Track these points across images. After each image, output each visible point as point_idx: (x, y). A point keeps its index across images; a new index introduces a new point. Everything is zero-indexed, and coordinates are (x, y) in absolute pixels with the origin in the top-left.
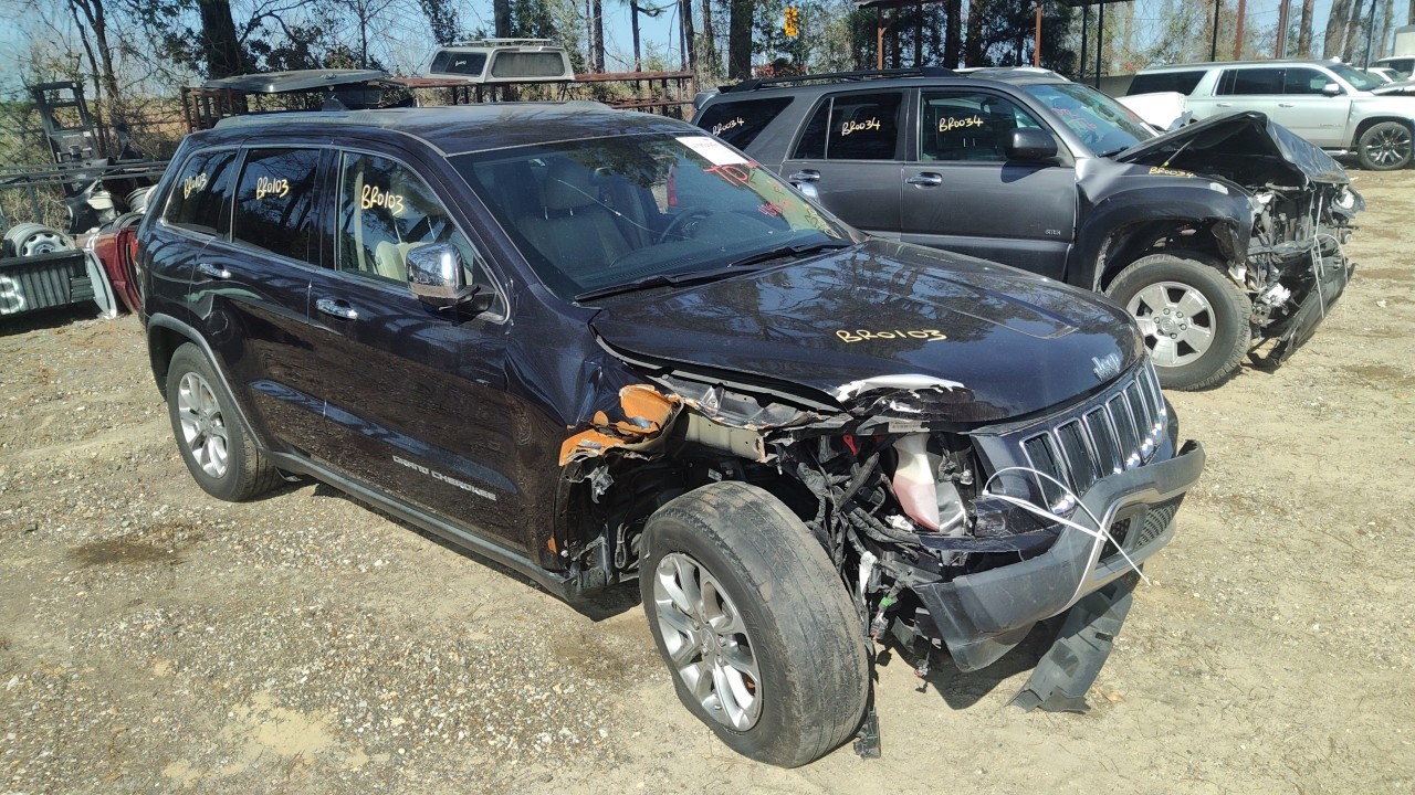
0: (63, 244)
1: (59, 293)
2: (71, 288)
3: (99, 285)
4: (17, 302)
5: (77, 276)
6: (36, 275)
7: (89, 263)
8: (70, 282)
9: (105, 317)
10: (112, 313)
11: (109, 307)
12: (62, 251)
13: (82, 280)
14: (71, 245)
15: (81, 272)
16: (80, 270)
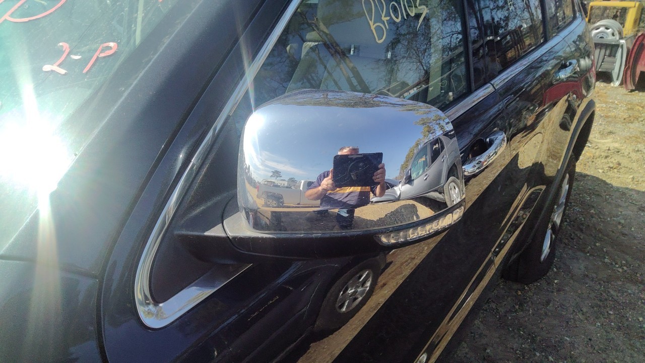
0: (613, 35)
2: (602, 62)
3: (617, 66)
5: (610, 56)
7: (620, 50)
8: (604, 58)
9: (612, 84)
10: (617, 83)
11: (617, 79)
12: (610, 39)
13: (610, 59)
14: (617, 37)
15: (612, 54)
16: (613, 54)
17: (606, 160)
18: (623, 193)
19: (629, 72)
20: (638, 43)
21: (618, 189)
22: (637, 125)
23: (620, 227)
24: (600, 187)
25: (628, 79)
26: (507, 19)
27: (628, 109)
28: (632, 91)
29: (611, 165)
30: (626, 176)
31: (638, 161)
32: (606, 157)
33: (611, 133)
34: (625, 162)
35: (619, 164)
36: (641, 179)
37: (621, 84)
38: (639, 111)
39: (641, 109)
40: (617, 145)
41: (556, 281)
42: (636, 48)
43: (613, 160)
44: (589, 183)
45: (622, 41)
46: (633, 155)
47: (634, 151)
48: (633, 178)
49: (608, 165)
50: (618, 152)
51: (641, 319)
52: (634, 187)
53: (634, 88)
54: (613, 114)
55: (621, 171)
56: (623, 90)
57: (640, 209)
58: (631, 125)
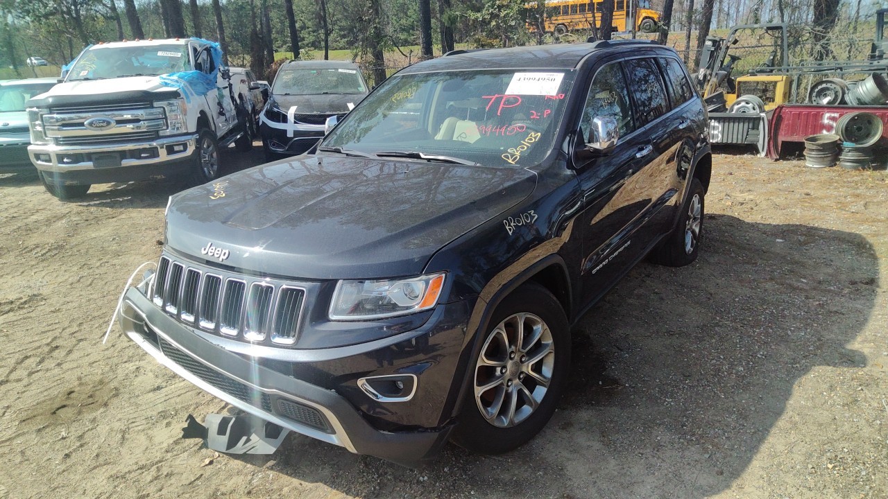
0: (754, 109)
1: (740, 137)
2: (747, 135)
3: (761, 137)
4: (718, 137)
5: (753, 129)
6: (731, 124)
7: (761, 121)
8: (748, 131)
9: (758, 155)
10: (763, 154)
11: (763, 150)
12: (751, 113)
13: (754, 132)
14: (758, 111)
15: (756, 127)
16: (756, 125)
17: (741, 207)
18: (754, 226)
19: (771, 143)
20: (776, 115)
21: (748, 223)
22: (774, 184)
24: (733, 223)
25: (772, 149)
26: (650, 99)
27: (769, 174)
28: (776, 160)
29: (744, 210)
30: (757, 216)
32: (743, 204)
33: (750, 191)
37: (766, 155)
38: (778, 174)
39: (781, 173)
40: (752, 197)
41: (697, 265)
42: (775, 118)
45: (763, 115)
47: (765, 199)
48: (762, 217)
50: (753, 201)
52: (762, 222)
53: (778, 157)
55: (752, 213)
56: (769, 160)
57: (763, 233)
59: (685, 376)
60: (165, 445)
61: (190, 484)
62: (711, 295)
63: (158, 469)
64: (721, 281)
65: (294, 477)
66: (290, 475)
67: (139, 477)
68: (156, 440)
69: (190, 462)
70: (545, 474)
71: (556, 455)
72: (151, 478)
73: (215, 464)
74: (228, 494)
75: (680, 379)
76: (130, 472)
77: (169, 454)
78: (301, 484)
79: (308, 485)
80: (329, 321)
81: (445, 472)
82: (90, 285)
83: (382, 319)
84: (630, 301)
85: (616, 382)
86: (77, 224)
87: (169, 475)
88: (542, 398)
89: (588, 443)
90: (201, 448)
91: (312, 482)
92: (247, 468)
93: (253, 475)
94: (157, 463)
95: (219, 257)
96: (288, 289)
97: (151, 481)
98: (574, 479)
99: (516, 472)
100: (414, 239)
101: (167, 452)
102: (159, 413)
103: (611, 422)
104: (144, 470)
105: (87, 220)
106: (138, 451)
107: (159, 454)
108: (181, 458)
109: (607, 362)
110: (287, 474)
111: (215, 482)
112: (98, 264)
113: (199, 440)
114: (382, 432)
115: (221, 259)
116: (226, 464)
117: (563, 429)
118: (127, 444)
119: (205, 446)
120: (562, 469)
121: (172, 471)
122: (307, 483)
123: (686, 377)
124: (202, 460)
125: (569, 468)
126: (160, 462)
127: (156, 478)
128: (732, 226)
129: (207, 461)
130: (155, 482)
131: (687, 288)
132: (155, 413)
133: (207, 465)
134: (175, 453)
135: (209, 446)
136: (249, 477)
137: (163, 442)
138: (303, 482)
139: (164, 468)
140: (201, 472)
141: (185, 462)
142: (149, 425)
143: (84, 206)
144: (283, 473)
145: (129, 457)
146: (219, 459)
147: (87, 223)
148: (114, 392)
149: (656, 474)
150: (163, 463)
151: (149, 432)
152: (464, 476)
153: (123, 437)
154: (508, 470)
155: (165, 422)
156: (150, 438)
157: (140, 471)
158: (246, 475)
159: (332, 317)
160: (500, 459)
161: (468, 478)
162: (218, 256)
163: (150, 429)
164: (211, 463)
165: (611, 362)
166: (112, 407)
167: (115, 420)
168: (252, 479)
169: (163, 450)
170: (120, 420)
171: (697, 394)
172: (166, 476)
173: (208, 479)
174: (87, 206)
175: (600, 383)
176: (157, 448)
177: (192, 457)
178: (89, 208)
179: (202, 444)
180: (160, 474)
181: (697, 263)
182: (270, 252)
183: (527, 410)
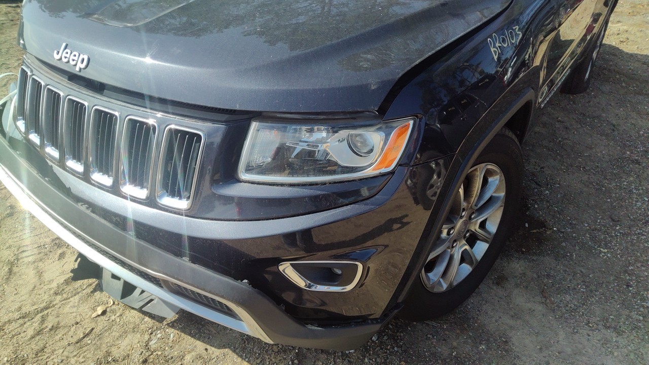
17: (618, 36)
18: (632, 56)
21: (627, 53)
22: (639, 17)
23: (630, 71)
24: (615, 52)
27: (632, 7)
29: (622, 40)
30: (633, 47)
31: (641, 37)
32: (618, 34)
33: (619, 22)
34: (631, 38)
35: (628, 39)
36: (644, 48)
38: (640, 8)
39: (642, 7)
40: (625, 28)
41: (592, 93)
43: (623, 36)
44: (607, 49)
46: (638, 34)
47: (638, 31)
48: (638, 48)
49: (619, 40)
50: (627, 31)
51: (646, 107)
52: (639, 52)
54: (620, 10)
55: (629, 43)
57: (643, 64)
58: (635, 18)
59: (613, 220)
60: (54, 285)
61: (77, 343)
62: (614, 126)
63: (43, 320)
64: (621, 112)
65: (199, 339)
66: (193, 336)
67: (19, 329)
68: (47, 276)
69: (80, 310)
70: (489, 348)
71: (496, 321)
72: (32, 333)
73: (108, 314)
74: (120, 360)
75: (610, 225)
76: (10, 322)
77: (59, 298)
78: (206, 349)
79: (215, 352)
80: (239, 181)
81: (373, 342)
82: (5, 85)
83: (316, 184)
84: (537, 129)
85: (542, 225)
86: (3, 24)
87: (54, 329)
88: (482, 255)
89: (529, 305)
90: (94, 291)
91: (219, 347)
92: (145, 323)
93: (151, 334)
94: (42, 310)
95: (76, 65)
96: (177, 131)
97: (33, 337)
98: (524, 358)
99: (455, 344)
100: (365, 53)
101: (56, 294)
102: (53, 240)
103: (548, 276)
104: (27, 320)
105: (12, 20)
106: (24, 291)
107: (46, 297)
108: (71, 304)
109: (528, 199)
110: (190, 334)
111: (107, 339)
112: (16, 64)
113: (94, 281)
114: (310, 327)
115: (77, 69)
116: (121, 315)
117: (498, 284)
118: (14, 279)
119: (99, 288)
120: (506, 342)
121: (58, 323)
122: (213, 349)
123: (616, 221)
124: (94, 310)
125: (514, 340)
126: (46, 308)
127: (39, 333)
128: (615, 55)
129: (100, 310)
130: (37, 338)
131: (589, 117)
132: (48, 240)
133: (99, 316)
134: (65, 296)
135: (104, 289)
136: (147, 337)
137: (53, 280)
138: (208, 347)
139: (50, 318)
140: (93, 325)
141: (75, 309)
142: (41, 255)
143: (12, 7)
144: (185, 333)
145: (12, 298)
146: (114, 307)
147: (12, 23)
148: (8, 211)
149: (616, 354)
150: (49, 310)
151: (40, 264)
152: (396, 349)
153: (10, 271)
154: (445, 340)
155: (60, 251)
156: (40, 274)
157: (21, 321)
158: (143, 333)
159: (244, 176)
160: (434, 324)
161: (400, 351)
162: (75, 62)
163: (41, 260)
164: (104, 313)
165: (533, 200)
166: (4, 230)
167: (5, 247)
168: (150, 340)
169: (52, 292)
170: (10, 247)
171: (633, 245)
172: (51, 330)
173: (100, 336)
174: (14, 7)
175: (527, 225)
176: (46, 287)
177: (83, 302)
178: (16, 9)
179: (97, 285)
180: (44, 326)
181: (592, 91)
182: (160, 63)
183: (467, 269)
